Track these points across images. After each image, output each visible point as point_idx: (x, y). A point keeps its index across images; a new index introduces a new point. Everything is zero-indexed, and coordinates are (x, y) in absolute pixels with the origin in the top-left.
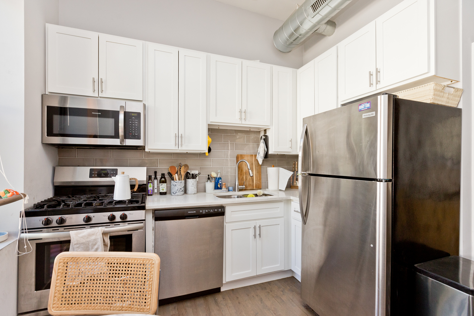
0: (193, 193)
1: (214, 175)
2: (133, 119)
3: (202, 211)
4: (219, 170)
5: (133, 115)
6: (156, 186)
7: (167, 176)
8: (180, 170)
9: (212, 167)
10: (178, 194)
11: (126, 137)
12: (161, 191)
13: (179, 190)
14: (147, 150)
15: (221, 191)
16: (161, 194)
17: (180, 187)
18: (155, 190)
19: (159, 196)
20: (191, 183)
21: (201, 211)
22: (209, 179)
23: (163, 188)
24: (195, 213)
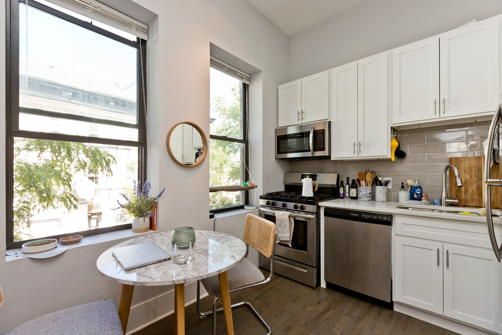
0: (381, 200)
1: (410, 182)
2: (320, 135)
3: (365, 216)
4: (417, 178)
5: (320, 132)
6: (347, 191)
7: (357, 182)
8: (365, 177)
9: (409, 174)
10: (363, 199)
11: (315, 149)
12: (351, 195)
13: (363, 195)
14: (332, 159)
15: (418, 203)
16: (352, 198)
17: (365, 192)
18: (347, 194)
19: (350, 199)
20: (378, 190)
21: (363, 216)
22: (403, 187)
23: (353, 192)
24: (357, 216)
